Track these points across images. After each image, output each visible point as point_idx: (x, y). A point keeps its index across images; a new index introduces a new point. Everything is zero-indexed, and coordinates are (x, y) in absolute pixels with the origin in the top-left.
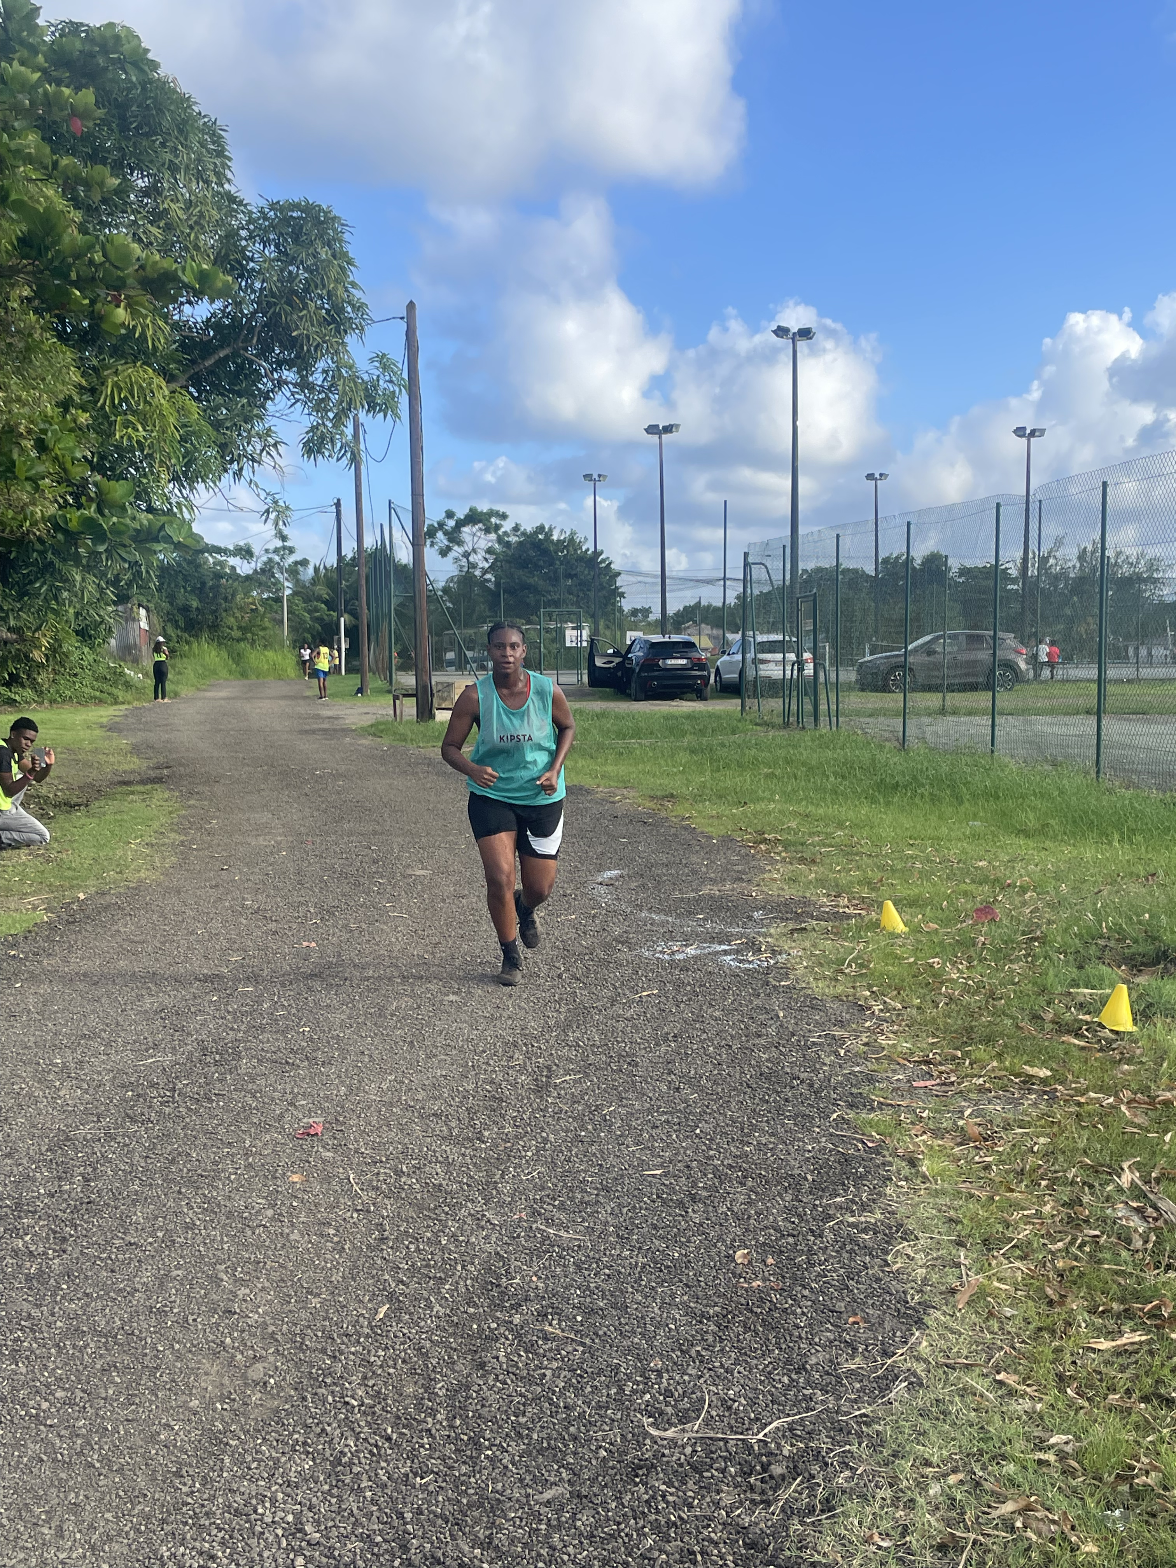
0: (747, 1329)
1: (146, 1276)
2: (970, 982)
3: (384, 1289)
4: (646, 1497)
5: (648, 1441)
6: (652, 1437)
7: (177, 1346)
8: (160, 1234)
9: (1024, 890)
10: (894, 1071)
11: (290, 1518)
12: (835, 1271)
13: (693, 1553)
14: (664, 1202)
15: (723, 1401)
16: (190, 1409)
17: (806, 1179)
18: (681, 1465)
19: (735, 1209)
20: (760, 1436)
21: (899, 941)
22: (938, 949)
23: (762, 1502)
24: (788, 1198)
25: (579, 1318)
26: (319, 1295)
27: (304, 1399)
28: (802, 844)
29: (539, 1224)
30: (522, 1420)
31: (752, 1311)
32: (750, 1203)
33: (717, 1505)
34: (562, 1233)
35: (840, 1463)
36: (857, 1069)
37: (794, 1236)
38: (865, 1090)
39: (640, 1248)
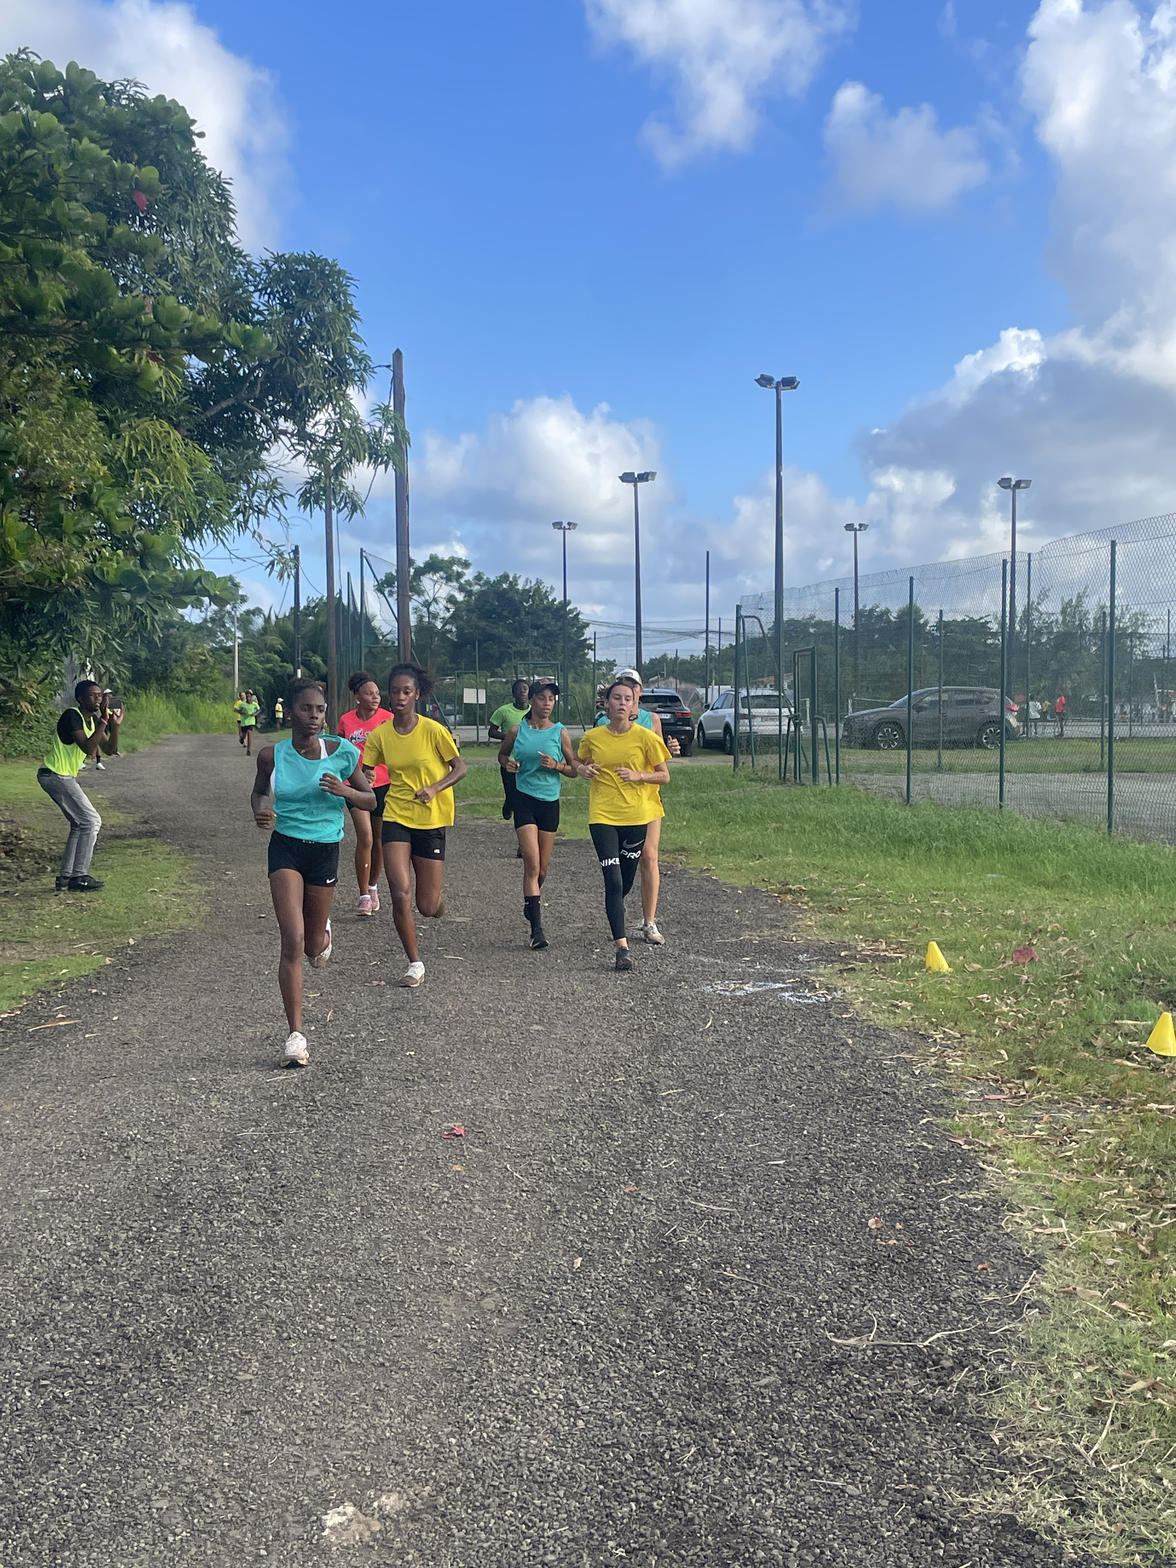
0: (893, 1274)
1: (360, 1239)
2: (1020, 1015)
3: (573, 1247)
4: (844, 1382)
5: (834, 1347)
6: (837, 1345)
7: (413, 1287)
8: (358, 1209)
9: (1055, 936)
10: (967, 1088)
11: (561, 1396)
12: (957, 1233)
13: (895, 1415)
14: (792, 1183)
15: (889, 1322)
16: (445, 1329)
17: (913, 1167)
18: (866, 1363)
19: (859, 1189)
20: (926, 1343)
21: (946, 979)
22: (984, 986)
23: (940, 1384)
24: (902, 1180)
25: (748, 1266)
26: (518, 1251)
27: (538, 1321)
28: (828, 894)
29: (689, 1200)
30: (725, 1334)
31: (893, 1261)
32: (869, 1185)
33: (903, 1386)
34: (711, 1206)
35: (996, 1360)
36: (934, 1085)
37: (914, 1209)
38: (946, 1101)
39: (784, 1217)
